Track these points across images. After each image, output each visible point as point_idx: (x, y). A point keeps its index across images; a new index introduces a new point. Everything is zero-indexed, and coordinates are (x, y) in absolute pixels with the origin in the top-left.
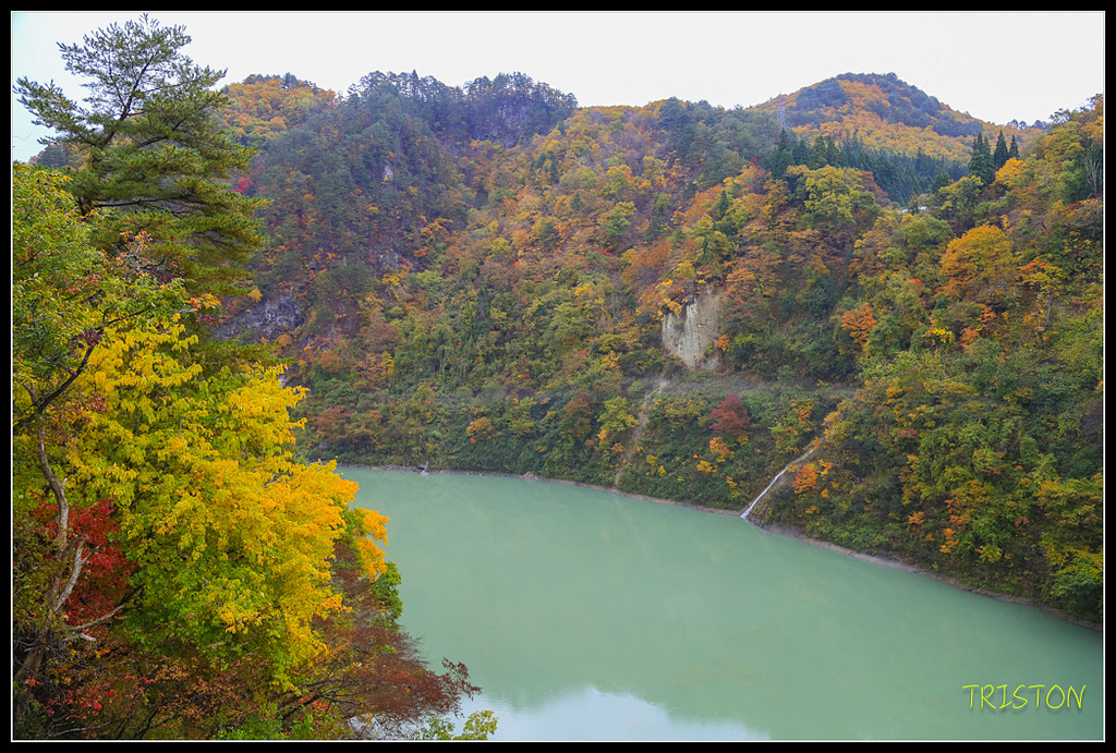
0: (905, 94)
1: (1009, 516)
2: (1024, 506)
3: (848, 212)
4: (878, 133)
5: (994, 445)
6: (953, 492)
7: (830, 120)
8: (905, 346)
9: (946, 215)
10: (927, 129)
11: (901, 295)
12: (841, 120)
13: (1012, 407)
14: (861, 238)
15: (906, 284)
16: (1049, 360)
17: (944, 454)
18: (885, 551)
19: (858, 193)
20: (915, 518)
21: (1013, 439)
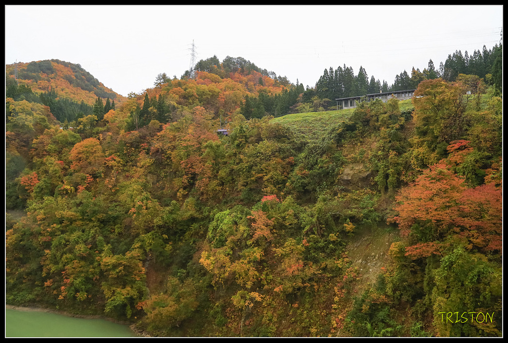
0: (83, 75)
1: (90, 276)
2: (97, 270)
3: (31, 125)
4: (67, 90)
5: (85, 242)
6: (66, 267)
7: (43, 79)
8: (52, 193)
9: (80, 132)
10: (91, 92)
11: (51, 169)
12: (49, 81)
13: (95, 223)
14: (37, 139)
15: (55, 163)
16: (114, 201)
17: (63, 248)
18: (32, 303)
19: (38, 116)
20: (48, 283)
21: (94, 238)
